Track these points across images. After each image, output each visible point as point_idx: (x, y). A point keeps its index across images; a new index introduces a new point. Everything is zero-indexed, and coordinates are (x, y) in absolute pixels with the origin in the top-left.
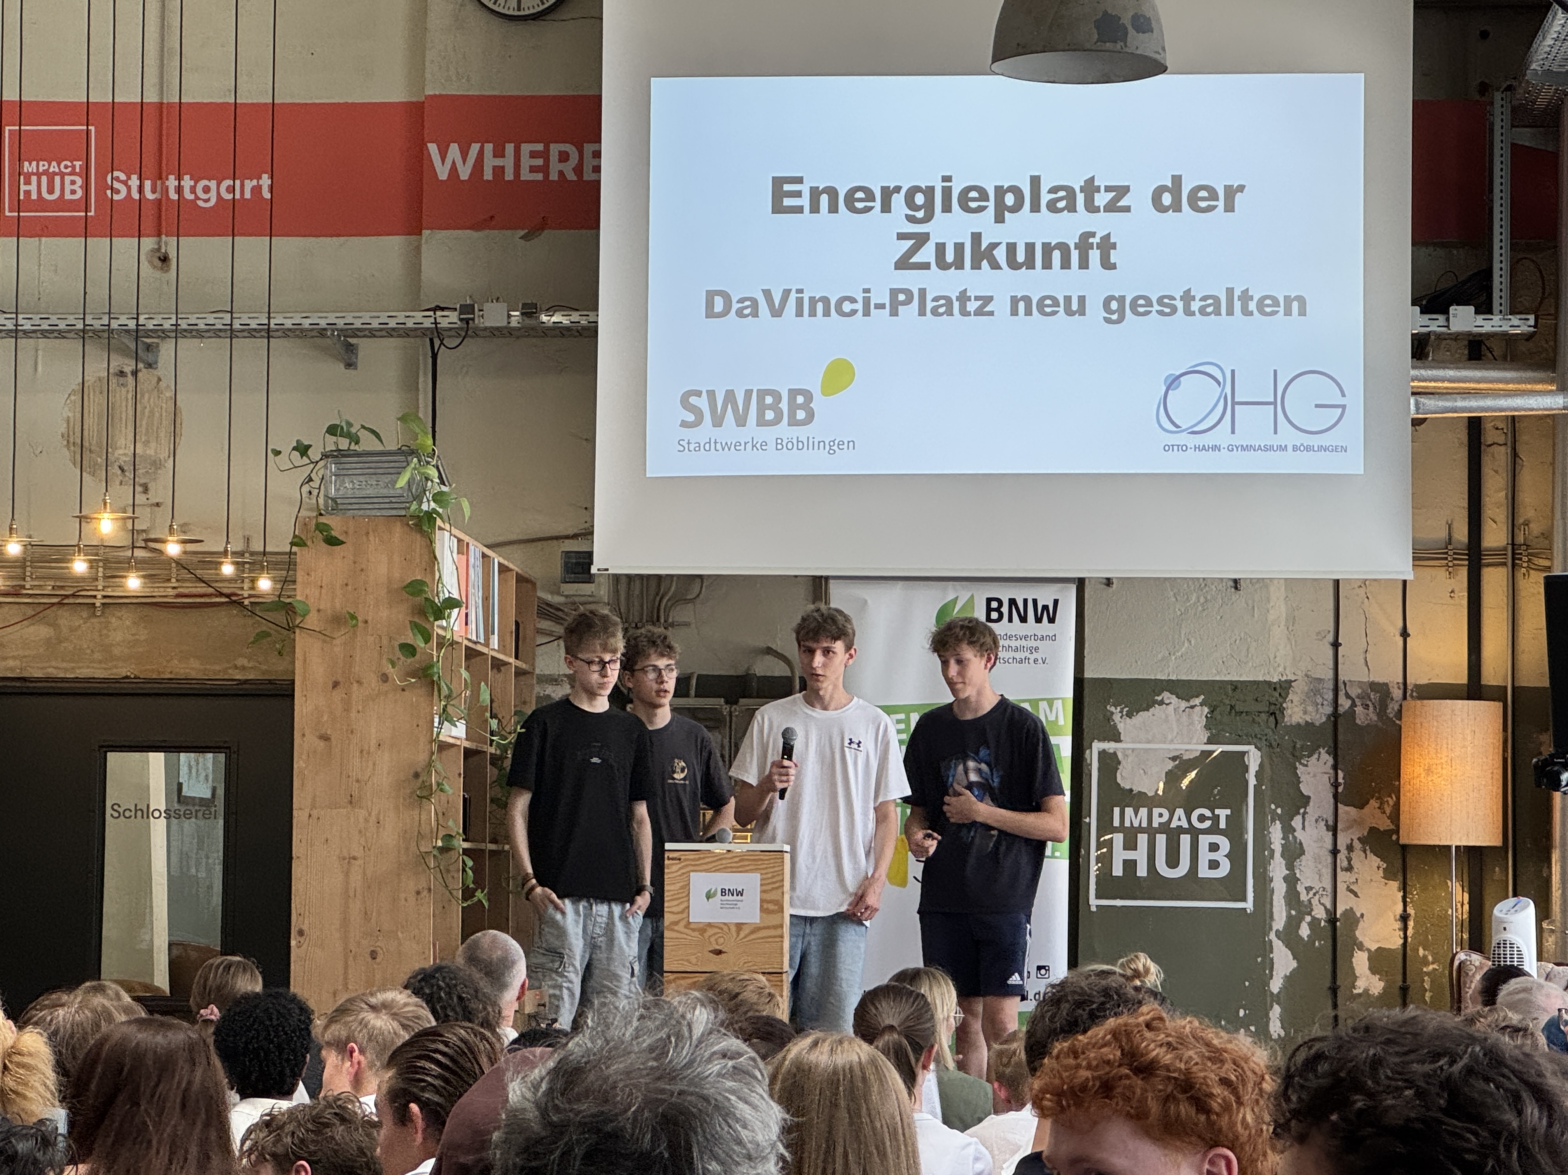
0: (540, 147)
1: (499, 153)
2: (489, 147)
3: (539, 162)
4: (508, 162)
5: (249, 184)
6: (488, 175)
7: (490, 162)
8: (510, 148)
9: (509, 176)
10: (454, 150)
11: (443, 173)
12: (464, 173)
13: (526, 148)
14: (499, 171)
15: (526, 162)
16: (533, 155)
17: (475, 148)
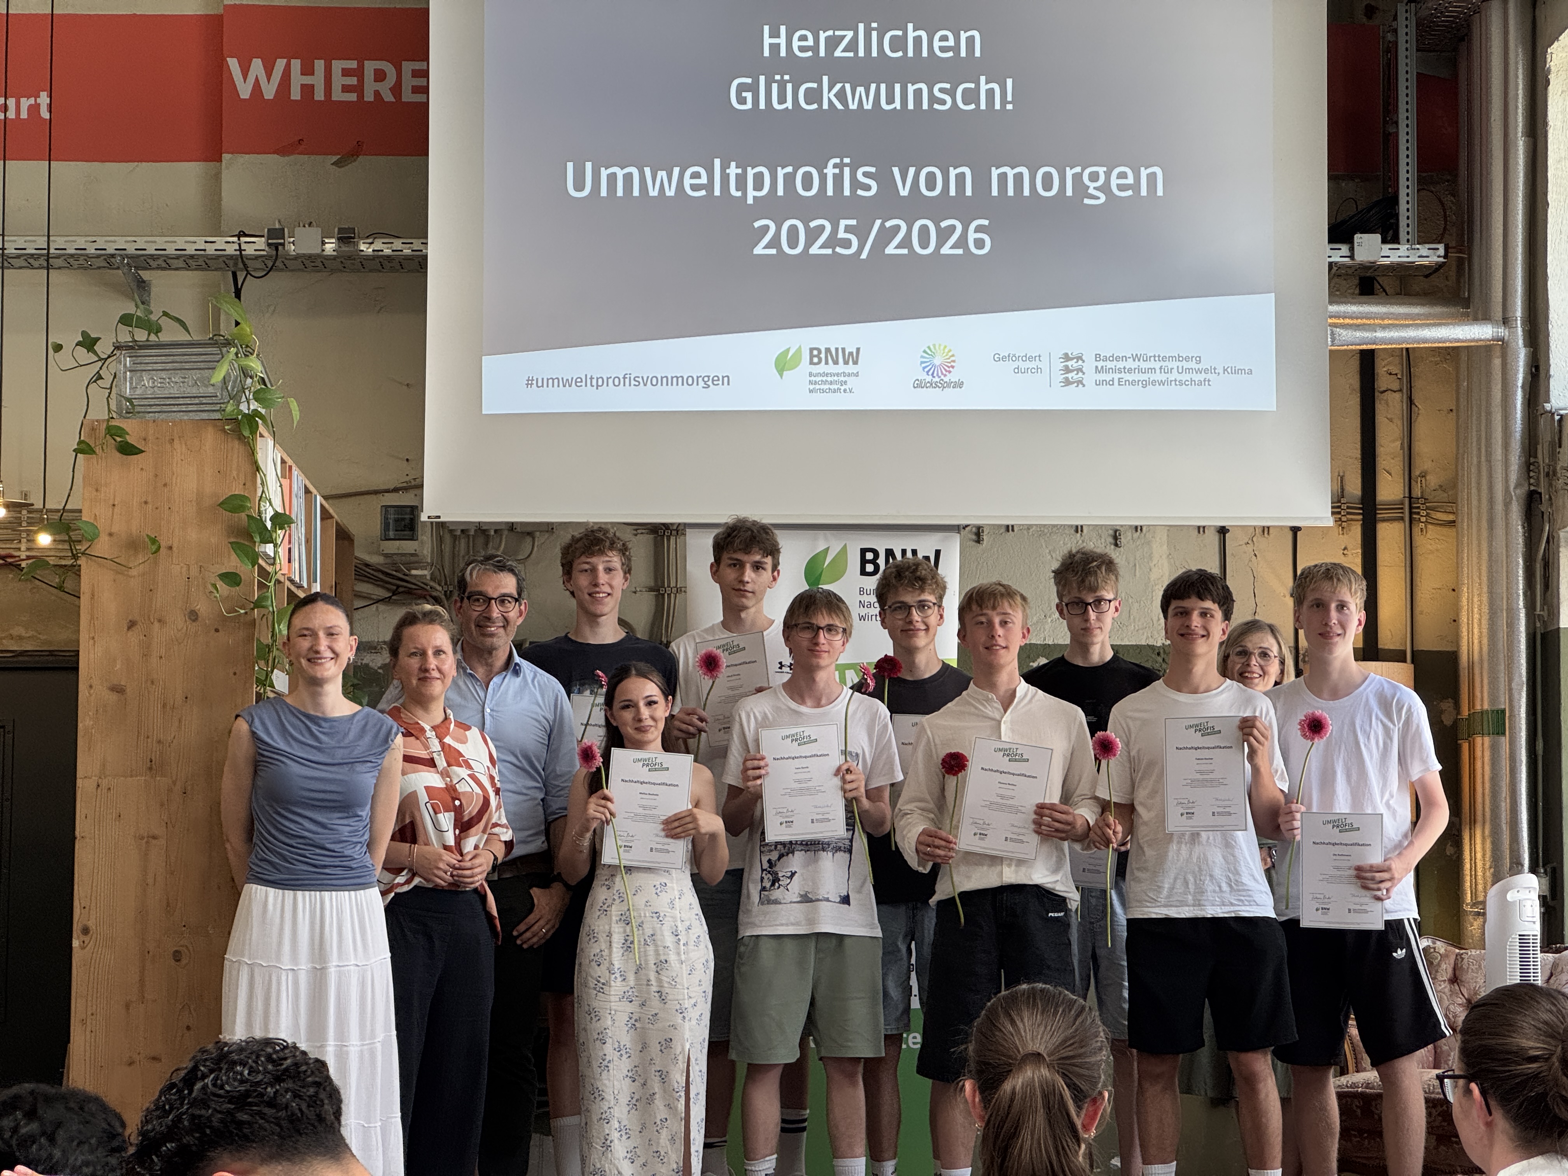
0: (353, 64)
1: (307, 70)
2: (296, 64)
3: (353, 81)
4: (317, 80)
5: (25, 103)
6: (296, 94)
7: (297, 80)
8: (319, 65)
9: (319, 95)
10: (257, 66)
11: (245, 91)
12: (269, 91)
13: (338, 66)
14: (308, 90)
15: (338, 81)
16: (346, 73)
17: (281, 64)
